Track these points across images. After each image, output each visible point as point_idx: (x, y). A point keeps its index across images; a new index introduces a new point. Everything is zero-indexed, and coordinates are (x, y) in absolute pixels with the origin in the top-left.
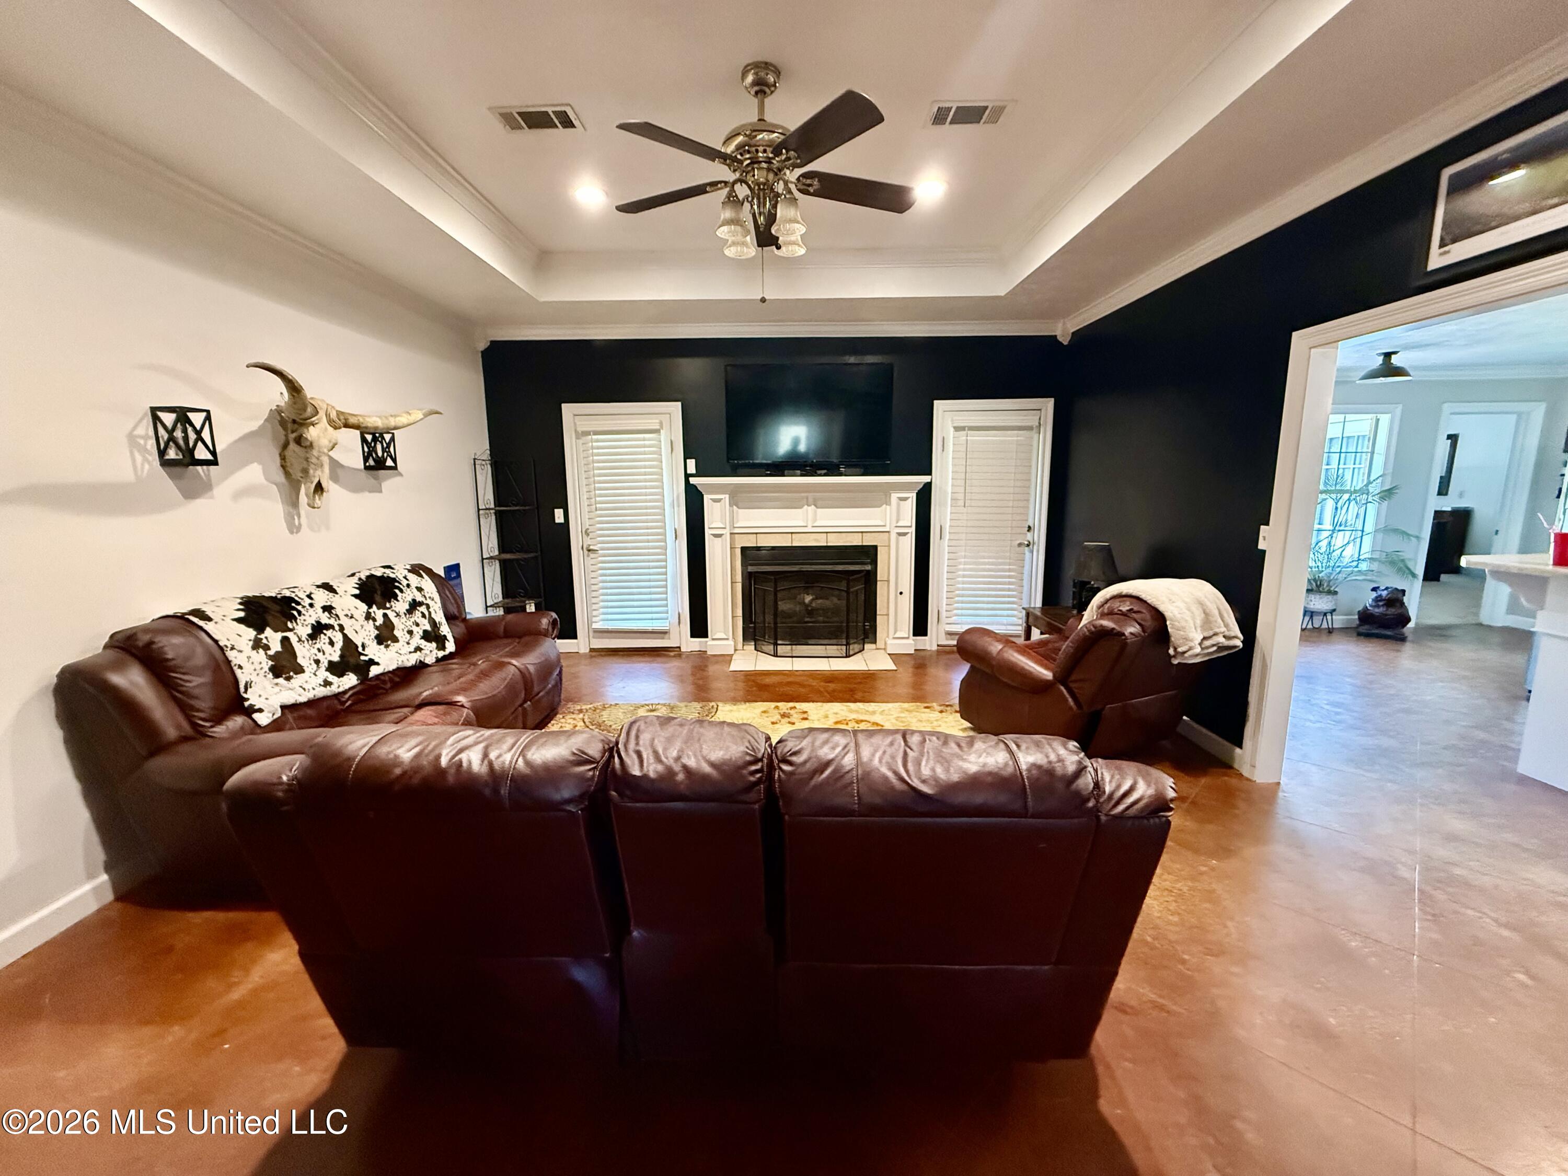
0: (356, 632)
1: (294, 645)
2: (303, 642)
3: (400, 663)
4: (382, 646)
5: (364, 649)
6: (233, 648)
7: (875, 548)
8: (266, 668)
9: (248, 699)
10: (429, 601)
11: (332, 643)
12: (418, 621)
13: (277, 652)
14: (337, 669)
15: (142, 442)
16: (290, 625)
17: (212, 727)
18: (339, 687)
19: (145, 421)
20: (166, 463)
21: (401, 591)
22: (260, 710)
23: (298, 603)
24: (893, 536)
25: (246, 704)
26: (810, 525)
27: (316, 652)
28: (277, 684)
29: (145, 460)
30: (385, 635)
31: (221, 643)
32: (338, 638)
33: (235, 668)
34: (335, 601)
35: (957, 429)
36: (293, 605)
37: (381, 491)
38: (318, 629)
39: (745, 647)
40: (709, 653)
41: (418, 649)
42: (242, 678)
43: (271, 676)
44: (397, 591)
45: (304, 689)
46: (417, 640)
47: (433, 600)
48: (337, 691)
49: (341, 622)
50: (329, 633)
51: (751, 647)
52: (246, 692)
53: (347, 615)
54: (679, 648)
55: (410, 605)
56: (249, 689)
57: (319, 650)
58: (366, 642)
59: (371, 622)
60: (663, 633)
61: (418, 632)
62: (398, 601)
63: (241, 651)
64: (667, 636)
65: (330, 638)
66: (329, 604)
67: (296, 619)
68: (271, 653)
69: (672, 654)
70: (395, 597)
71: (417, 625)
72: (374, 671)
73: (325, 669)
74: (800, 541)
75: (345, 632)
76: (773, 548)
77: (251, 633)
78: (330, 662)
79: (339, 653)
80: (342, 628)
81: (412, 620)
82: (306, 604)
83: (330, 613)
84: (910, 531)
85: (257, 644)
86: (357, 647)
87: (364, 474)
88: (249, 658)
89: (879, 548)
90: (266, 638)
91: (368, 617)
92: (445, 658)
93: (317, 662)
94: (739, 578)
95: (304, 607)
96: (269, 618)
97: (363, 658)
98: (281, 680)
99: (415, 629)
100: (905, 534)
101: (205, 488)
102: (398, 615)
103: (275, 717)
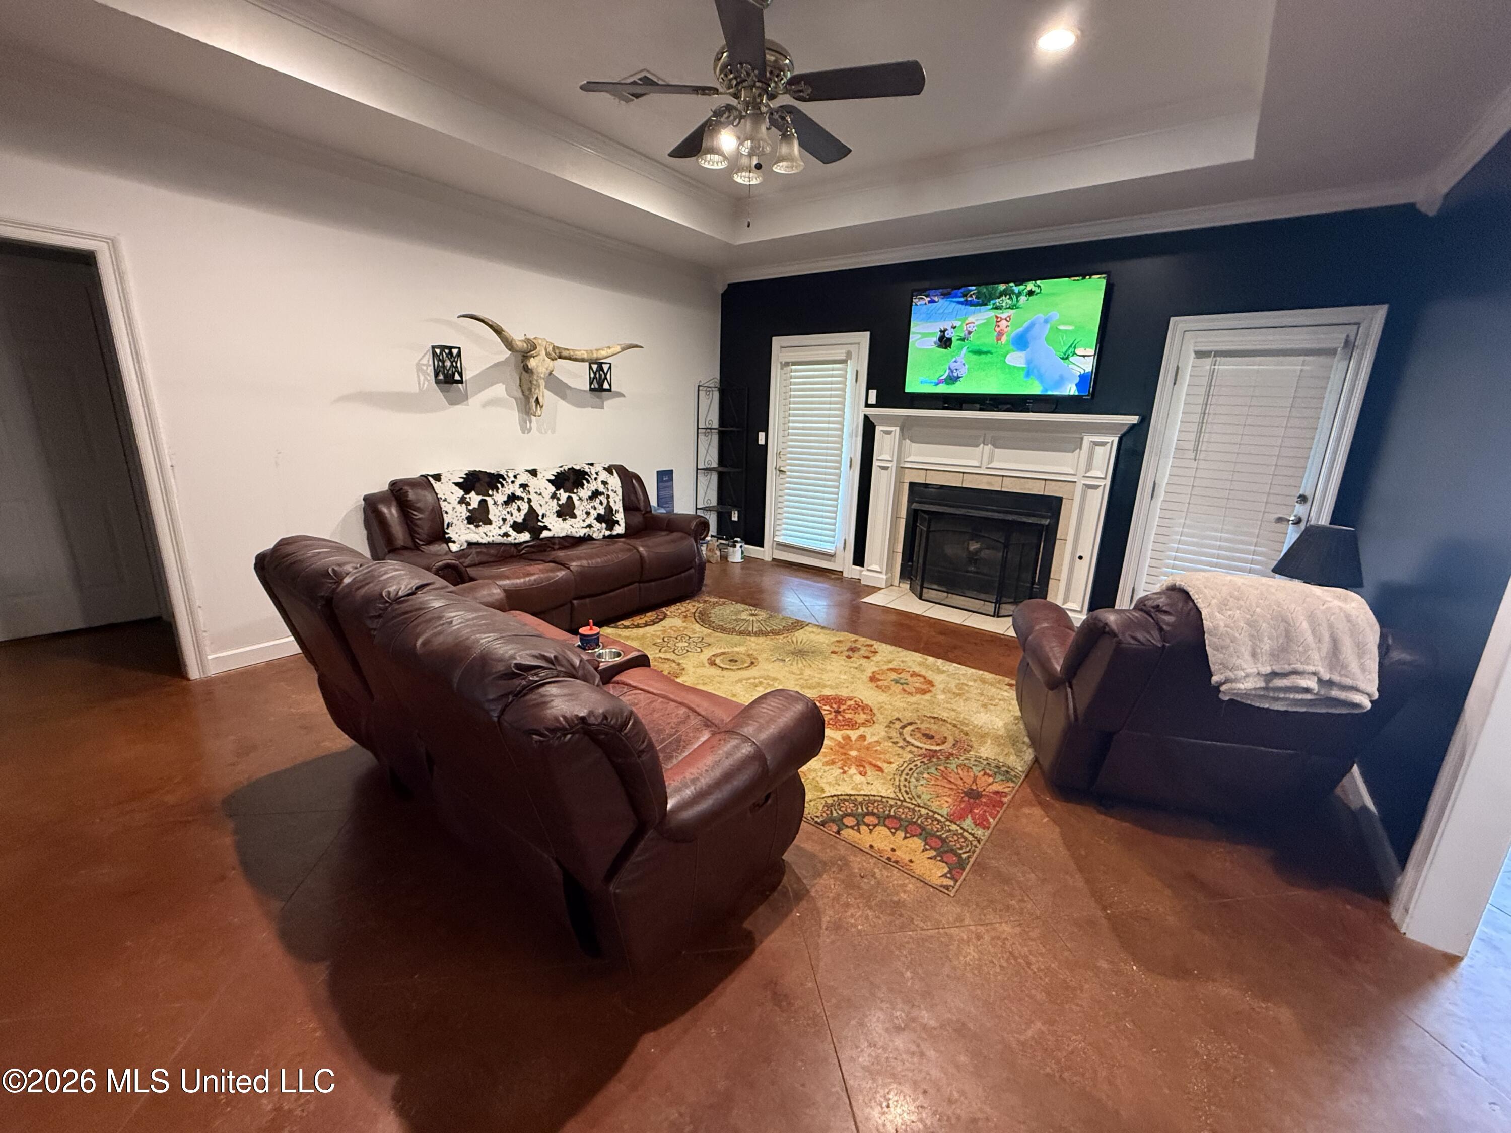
0: (541, 505)
1: (489, 505)
2: (498, 505)
3: (569, 533)
4: (560, 519)
5: (543, 518)
6: (445, 500)
7: (1059, 500)
8: (464, 517)
9: (448, 533)
10: (610, 493)
11: (519, 509)
12: (596, 506)
13: (474, 508)
14: (517, 527)
15: (425, 368)
16: (490, 492)
17: (423, 545)
18: (515, 539)
19: (427, 356)
20: (438, 382)
21: (588, 482)
22: (454, 542)
23: (504, 479)
24: (1079, 488)
25: (447, 536)
26: (984, 465)
27: (506, 513)
28: (469, 528)
29: (426, 379)
30: (566, 511)
31: (439, 496)
32: (525, 507)
33: (444, 513)
34: (533, 482)
35: (1200, 354)
36: (501, 480)
37: (603, 408)
38: (512, 498)
39: (901, 585)
40: (863, 582)
41: (590, 526)
42: (447, 519)
43: (466, 522)
44: (585, 482)
45: (487, 535)
46: (591, 520)
47: (615, 492)
48: (513, 542)
49: (530, 497)
50: (519, 502)
51: (906, 586)
52: (447, 528)
53: (536, 493)
54: (842, 572)
55: (593, 493)
56: (450, 528)
57: (508, 512)
58: (548, 513)
59: (555, 500)
60: (830, 557)
61: (594, 514)
62: (583, 489)
63: (449, 503)
64: (833, 559)
65: (518, 506)
66: (526, 483)
67: (497, 489)
68: (470, 508)
69: (833, 576)
70: (582, 486)
71: (595, 509)
72: (545, 534)
73: (509, 525)
74: (970, 482)
75: (532, 504)
76: (942, 487)
77: (461, 493)
78: (515, 522)
79: (523, 517)
80: (530, 500)
81: (592, 504)
82: (510, 481)
83: (524, 489)
84: (1102, 484)
85: (462, 501)
86: (538, 515)
87: (589, 395)
88: (454, 508)
89: (1064, 501)
90: (470, 498)
91: (554, 496)
92: (610, 537)
93: (504, 520)
94: (903, 513)
95: (507, 482)
96: (478, 485)
97: (540, 524)
98: (472, 526)
99: (592, 511)
100: (1096, 487)
101: (463, 398)
102: (580, 499)
103: (462, 548)
